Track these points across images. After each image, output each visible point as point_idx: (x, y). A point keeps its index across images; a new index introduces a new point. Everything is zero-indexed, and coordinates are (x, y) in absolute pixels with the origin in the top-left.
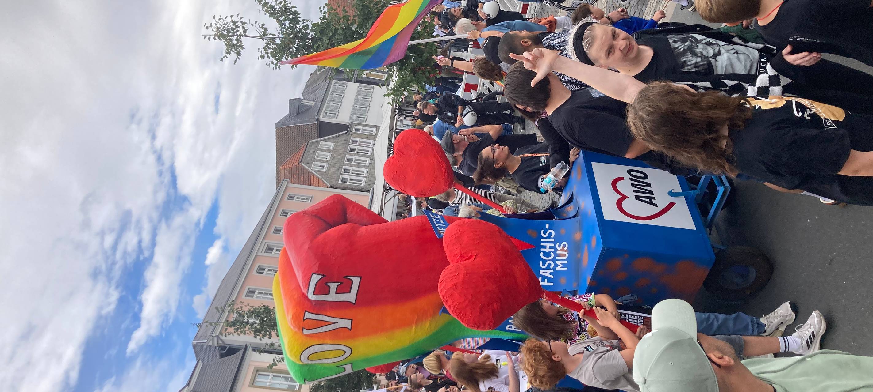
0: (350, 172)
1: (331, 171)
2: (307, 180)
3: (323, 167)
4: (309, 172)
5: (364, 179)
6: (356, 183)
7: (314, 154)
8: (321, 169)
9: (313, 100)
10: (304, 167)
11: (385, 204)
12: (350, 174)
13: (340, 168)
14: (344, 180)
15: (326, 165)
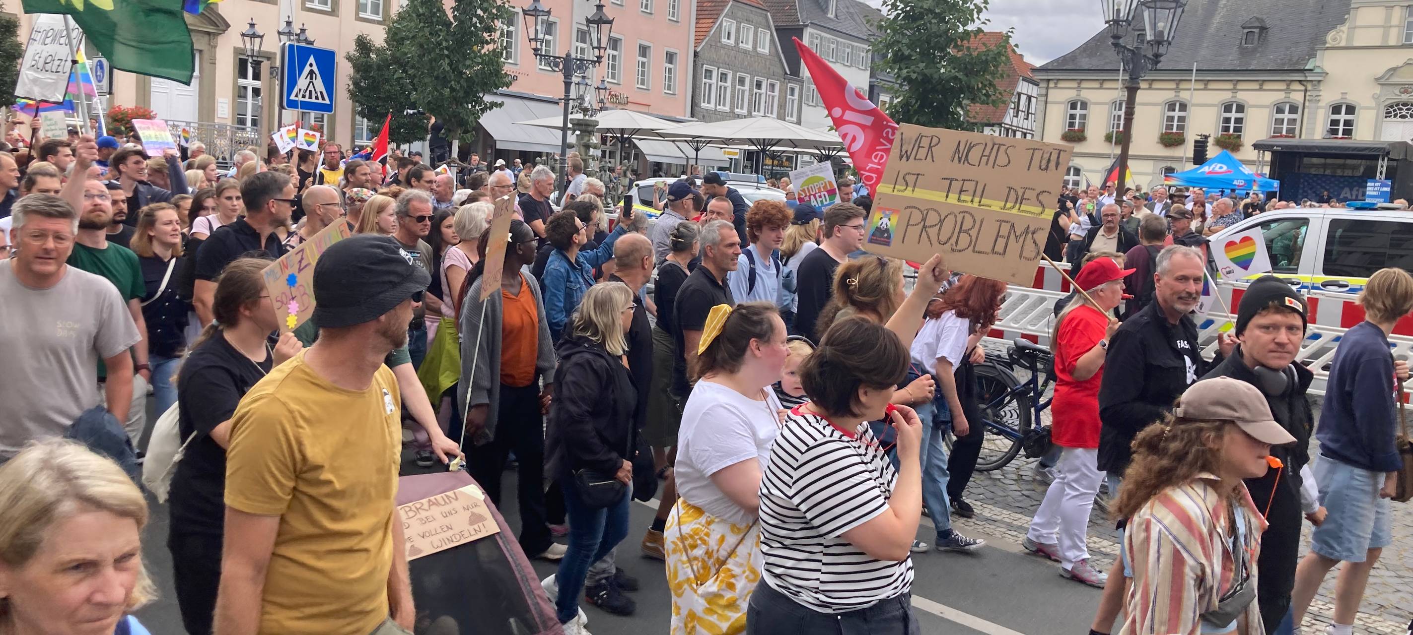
0: (723, 84)
1: (722, 52)
2: (707, 12)
3: (729, 38)
4: (719, 15)
5: (712, 106)
6: (704, 95)
7: (749, 21)
8: (724, 34)
9: (836, 16)
10: (725, 6)
11: (673, 141)
12: (720, 83)
13: (728, 66)
14: (709, 73)
15: (732, 42)
